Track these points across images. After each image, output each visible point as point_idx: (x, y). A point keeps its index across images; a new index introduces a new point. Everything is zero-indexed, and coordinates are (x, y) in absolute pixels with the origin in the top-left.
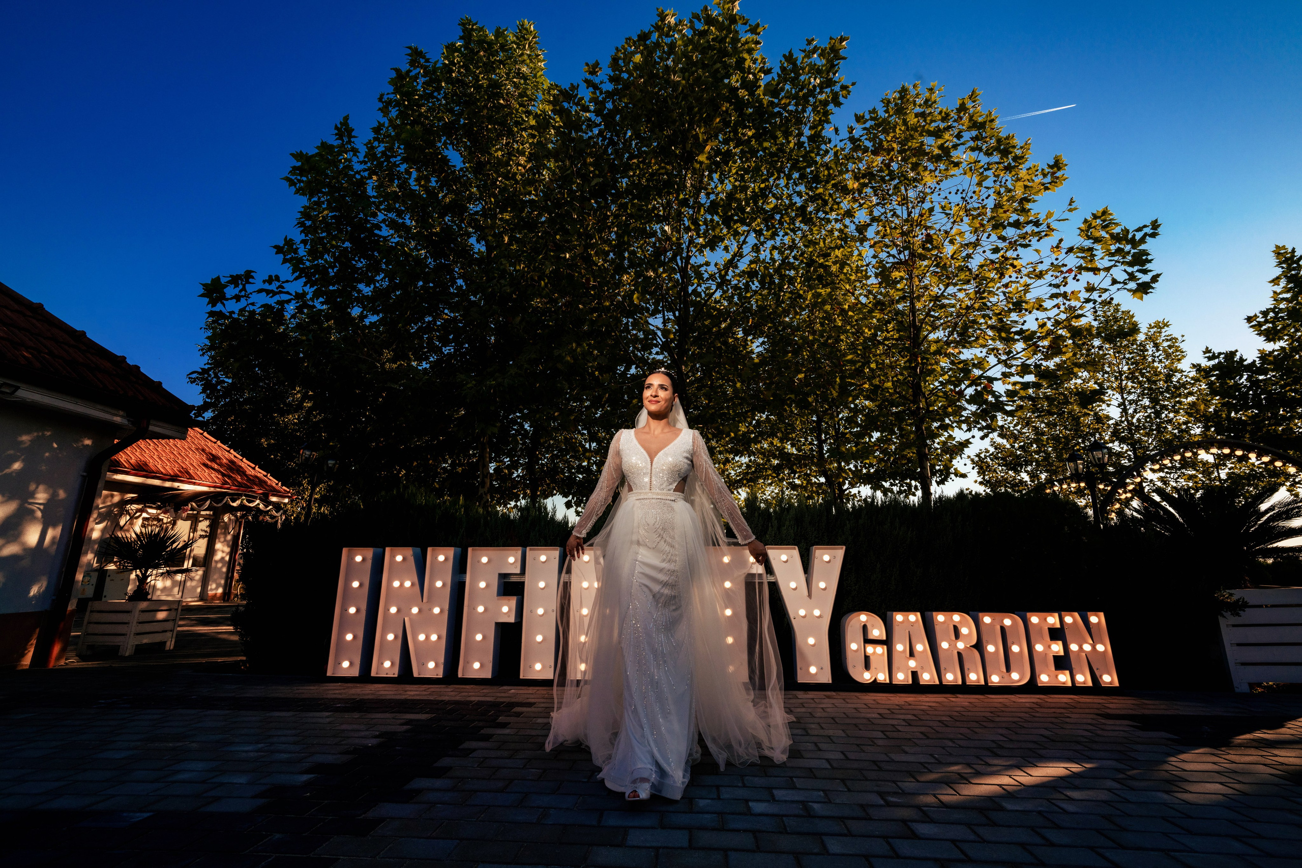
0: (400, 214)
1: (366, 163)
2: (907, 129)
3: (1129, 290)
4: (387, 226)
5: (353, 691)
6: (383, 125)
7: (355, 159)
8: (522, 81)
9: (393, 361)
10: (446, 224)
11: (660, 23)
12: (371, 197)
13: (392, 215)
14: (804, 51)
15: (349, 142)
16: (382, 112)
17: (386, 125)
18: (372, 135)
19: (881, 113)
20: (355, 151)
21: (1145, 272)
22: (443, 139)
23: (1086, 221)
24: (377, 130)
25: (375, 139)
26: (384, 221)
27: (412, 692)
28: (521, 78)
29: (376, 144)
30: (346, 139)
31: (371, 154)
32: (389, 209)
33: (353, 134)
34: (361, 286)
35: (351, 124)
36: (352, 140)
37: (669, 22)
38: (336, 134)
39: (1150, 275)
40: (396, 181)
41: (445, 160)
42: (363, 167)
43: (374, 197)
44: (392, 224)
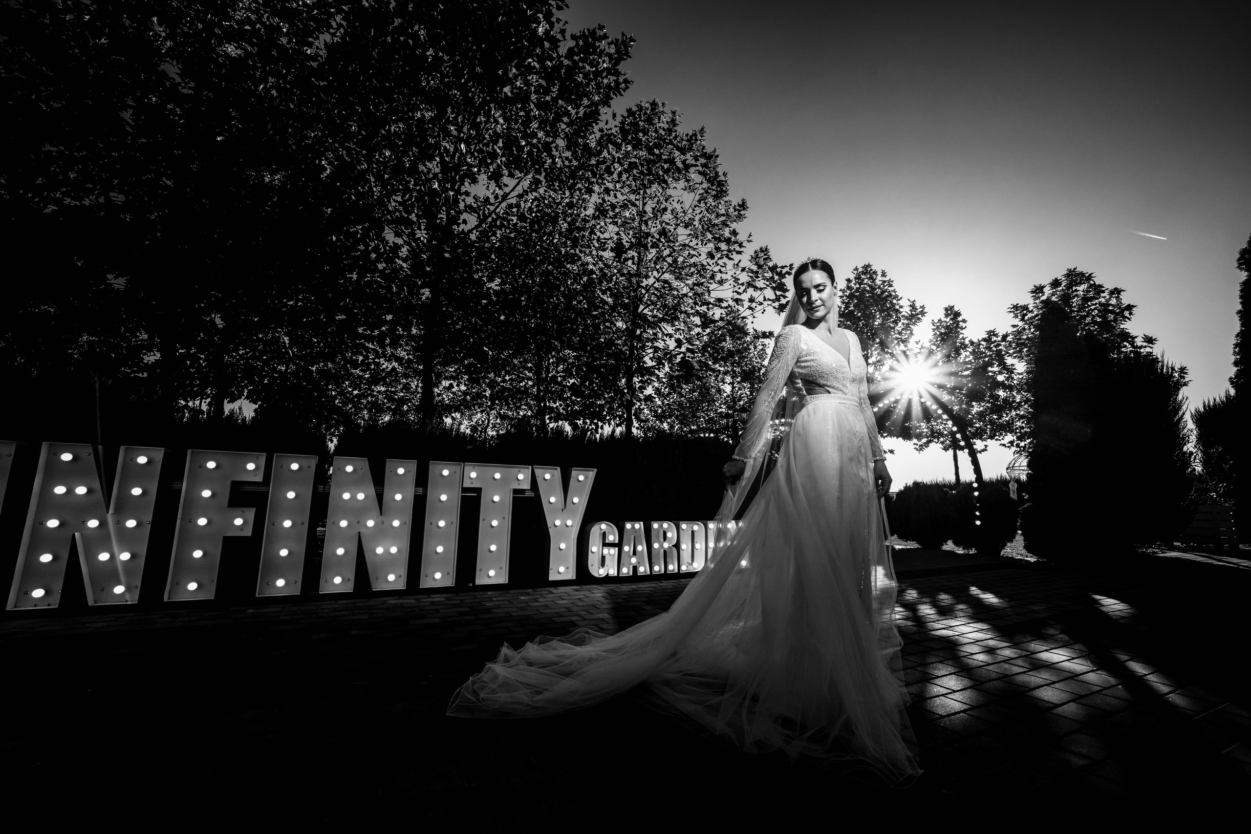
3: (774, 308)
21: (785, 297)
23: (756, 252)
39: (787, 299)
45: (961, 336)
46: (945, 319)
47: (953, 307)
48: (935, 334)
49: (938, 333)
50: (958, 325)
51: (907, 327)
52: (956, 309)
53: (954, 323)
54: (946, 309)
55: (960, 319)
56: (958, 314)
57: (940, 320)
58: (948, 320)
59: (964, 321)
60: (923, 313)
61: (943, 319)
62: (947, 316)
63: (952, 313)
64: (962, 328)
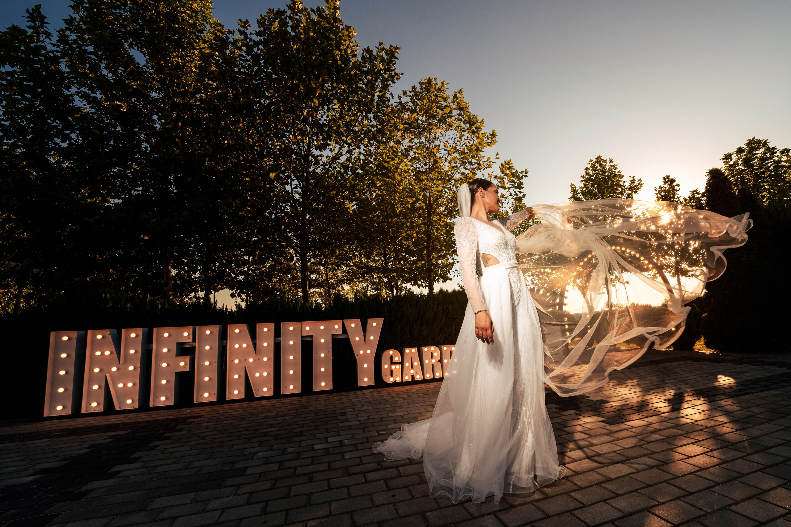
0: (91, 89)
1: (58, 46)
2: (429, 101)
4: (80, 97)
5: (67, 424)
6: (75, 19)
7: (47, 40)
8: (194, 14)
9: (91, 197)
10: (133, 103)
11: (292, 5)
12: (64, 73)
13: (85, 90)
14: (378, 48)
15: (42, 26)
16: (73, 8)
17: (78, 19)
18: (63, 26)
19: (418, 89)
20: (48, 35)
22: (130, 40)
24: (69, 22)
25: (67, 29)
26: (77, 93)
27: (114, 419)
28: (193, 12)
29: (68, 33)
30: (38, 24)
31: (63, 39)
32: (81, 85)
33: (45, 20)
34: (57, 140)
35: (43, 11)
36: (45, 25)
37: (298, 7)
38: (28, 17)
40: (88, 65)
41: (131, 59)
42: (55, 48)
43: (67, 73)
44: (85, 97)
45: (676, 196)
46: (664, 186)
47: (669, 176)
48: (658, 197)
49: (660, 196)
50: (673, 188)
51: (630, 196)
52: (671, 177)
53: (670, 188)
54: (664, 179)
55: (675, 184)
56: (673, 181)
57: (660, 187)
58: (666, 186)
59: (678, 185)
60: (641, 184)
61: (663, 185)
62: (665, 183)
63: (669, 180)
64: (677, 191)
